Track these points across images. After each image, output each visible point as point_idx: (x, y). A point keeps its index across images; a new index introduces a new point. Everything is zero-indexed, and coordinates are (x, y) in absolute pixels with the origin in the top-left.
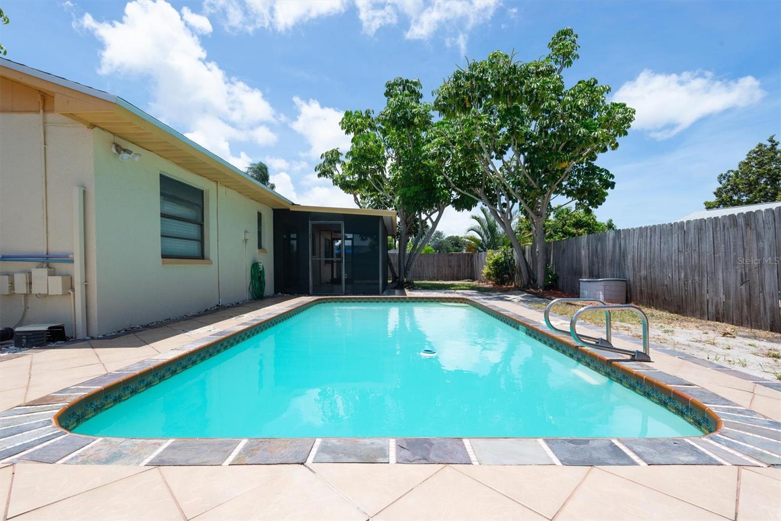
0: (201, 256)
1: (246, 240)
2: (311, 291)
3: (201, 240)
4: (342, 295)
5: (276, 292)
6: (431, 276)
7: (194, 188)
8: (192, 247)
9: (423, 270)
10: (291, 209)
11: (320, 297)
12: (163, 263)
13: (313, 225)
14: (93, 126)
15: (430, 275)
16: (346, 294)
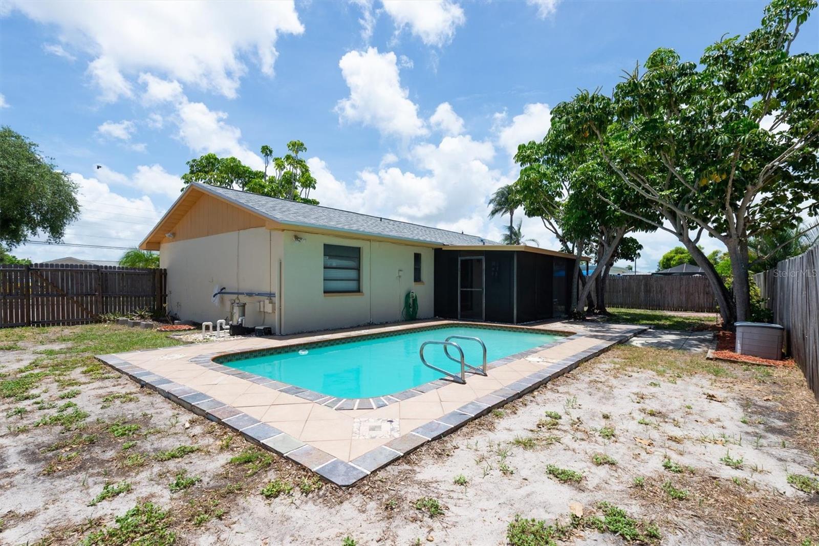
0: (358, 291)
1: (400, 277)
2: (459, 316)
3: (358, 280)
4: (482, 322)
5: (435, 315)
6: (676, 306)
7: (353, 247)
8: (352, 285)
9: (664, 297)
10: (443, 249)
11: (452, 322)
12: (325, 296)
13: (462, 261)
14: (283, 230)
15: (675, 303)
16: (485, 321)
